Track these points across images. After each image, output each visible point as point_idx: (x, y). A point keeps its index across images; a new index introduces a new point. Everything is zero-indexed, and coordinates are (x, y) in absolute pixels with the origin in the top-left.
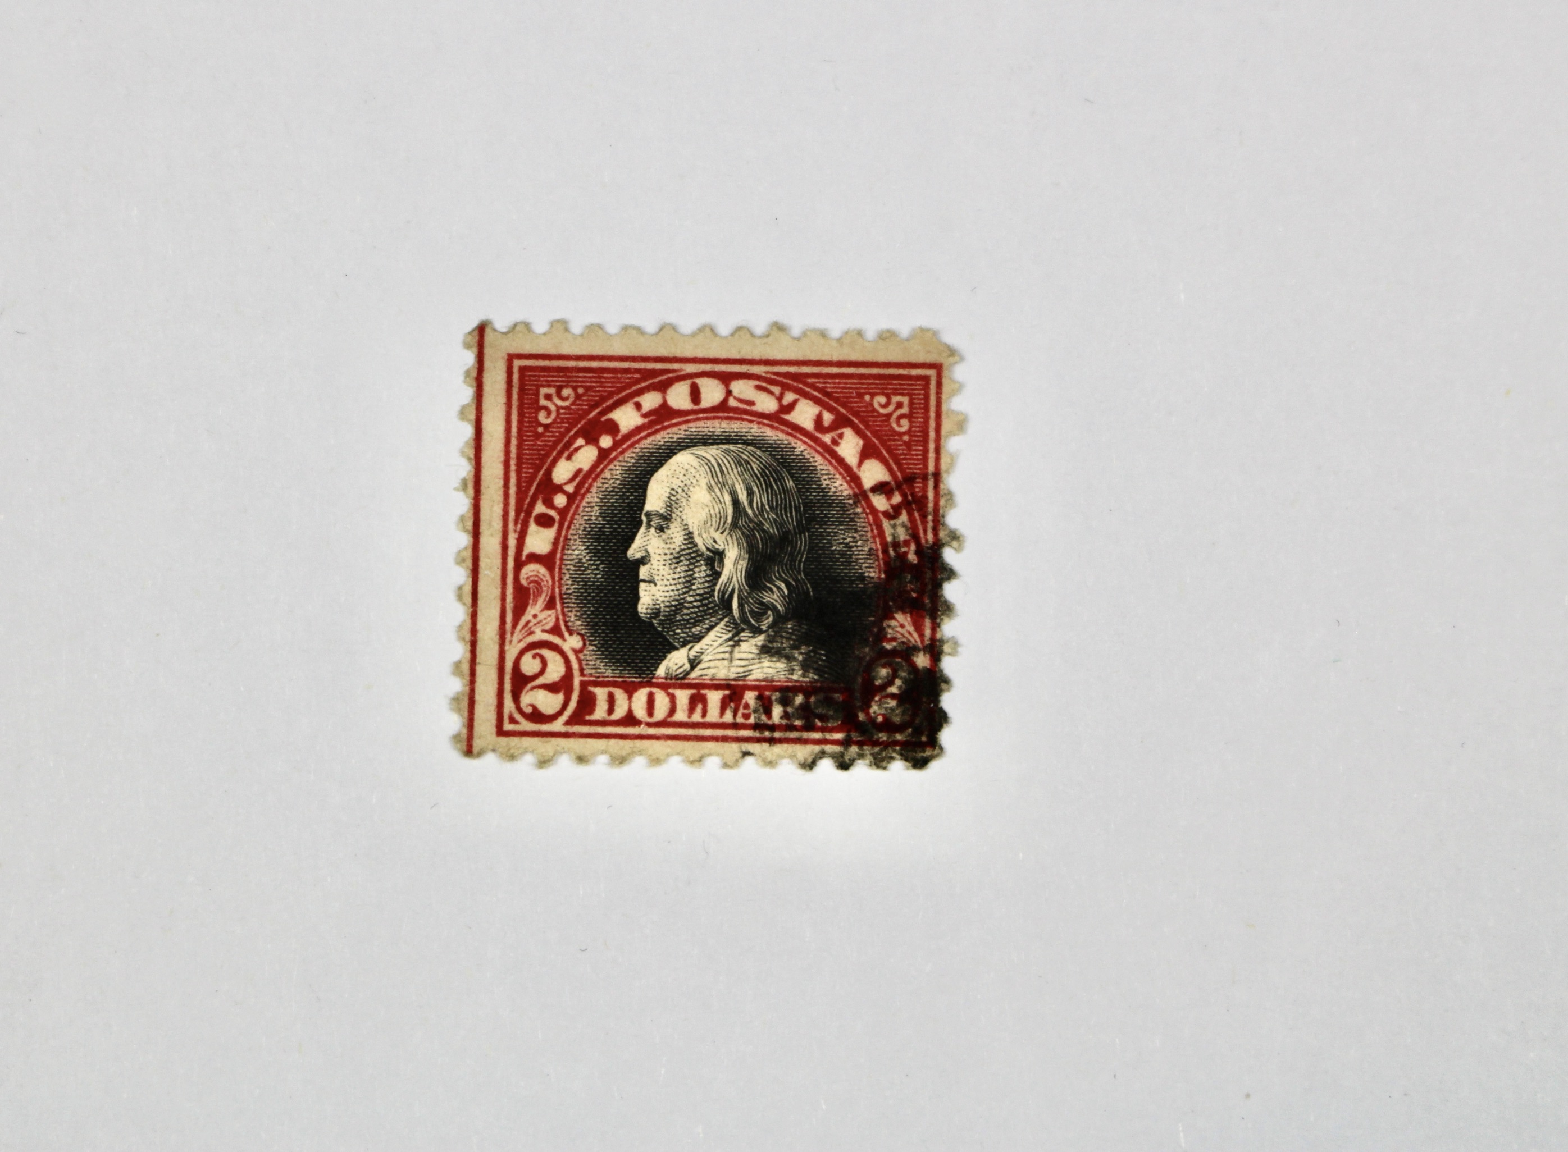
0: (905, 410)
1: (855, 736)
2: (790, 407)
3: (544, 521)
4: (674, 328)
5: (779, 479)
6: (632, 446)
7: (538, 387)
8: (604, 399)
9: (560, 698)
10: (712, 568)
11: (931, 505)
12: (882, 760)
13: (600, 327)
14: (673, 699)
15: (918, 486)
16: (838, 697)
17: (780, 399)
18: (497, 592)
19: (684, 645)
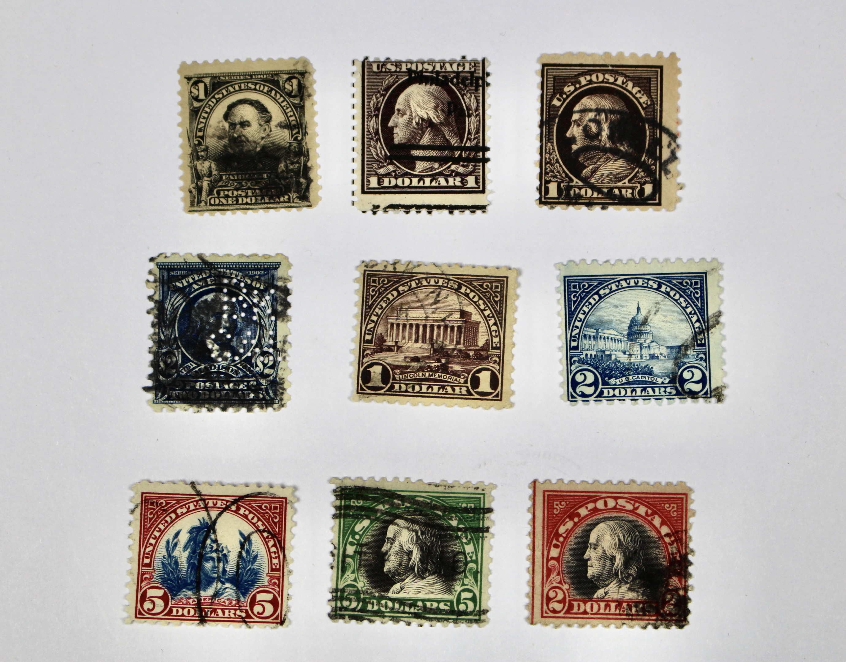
0: (675, 509)
1: (660, 618)
2: (637, 508)
3: (556, 546)
4: (598, 481)
5: (634, 532)
6: (585, 521)
7: (554, 501)
8: (575, 505)
9: (562, 605)
10: (612, 562)
11: (684, 541)
12: (669, 626)
13: (574, 481)
14: (599, 605)
15: (680, 534)
16: (654, 605)
17: (634, 505)
18: (541, 570)
19: (603, 587)
